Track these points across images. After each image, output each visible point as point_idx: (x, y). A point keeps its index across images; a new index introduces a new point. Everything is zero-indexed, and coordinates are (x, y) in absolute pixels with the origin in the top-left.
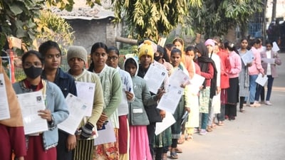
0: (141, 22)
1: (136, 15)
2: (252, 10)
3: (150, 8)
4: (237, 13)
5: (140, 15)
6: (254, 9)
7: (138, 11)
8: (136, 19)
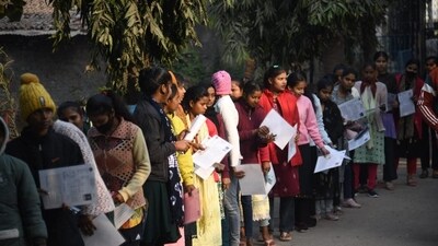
0: (106, 38)
1: (96, 24)
2: (362, 9)
3: (124, 10)
4: (330, 16)
5: (104, 26)
6: (366, 7)
7: (100, 16)
8: (97, 32)
